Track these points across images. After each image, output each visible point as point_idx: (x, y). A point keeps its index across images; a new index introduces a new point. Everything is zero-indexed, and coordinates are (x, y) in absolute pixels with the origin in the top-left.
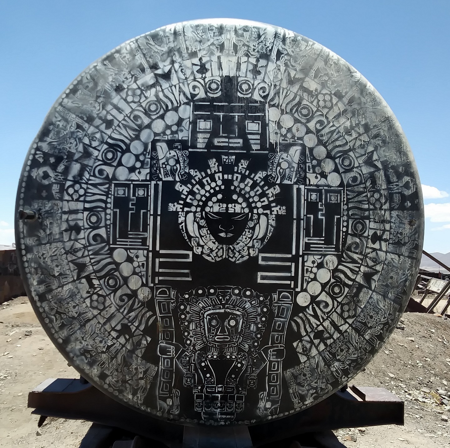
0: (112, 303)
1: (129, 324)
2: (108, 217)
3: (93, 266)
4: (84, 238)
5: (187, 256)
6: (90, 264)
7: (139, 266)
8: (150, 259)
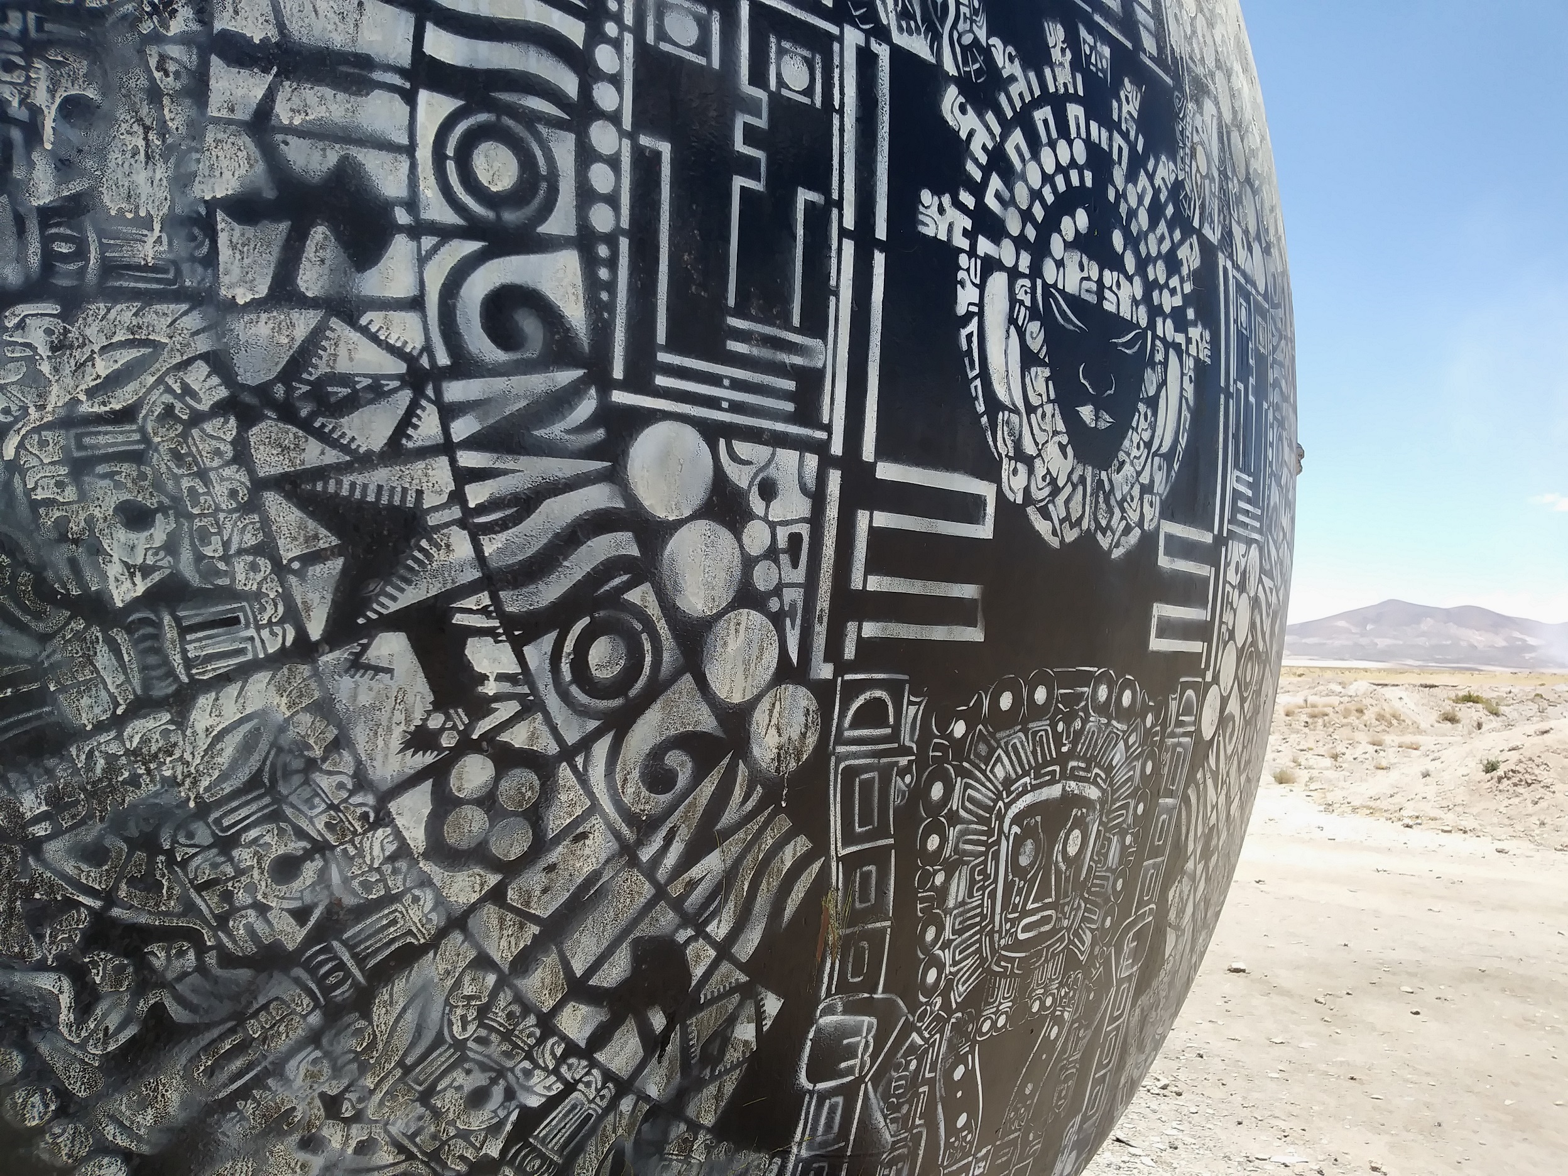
0: (594, 808)
1: (682, 936)
3: (476, 534)
4: (416, 303)
5: (969, 508)
6: (456, 512)
7: (772, 553)
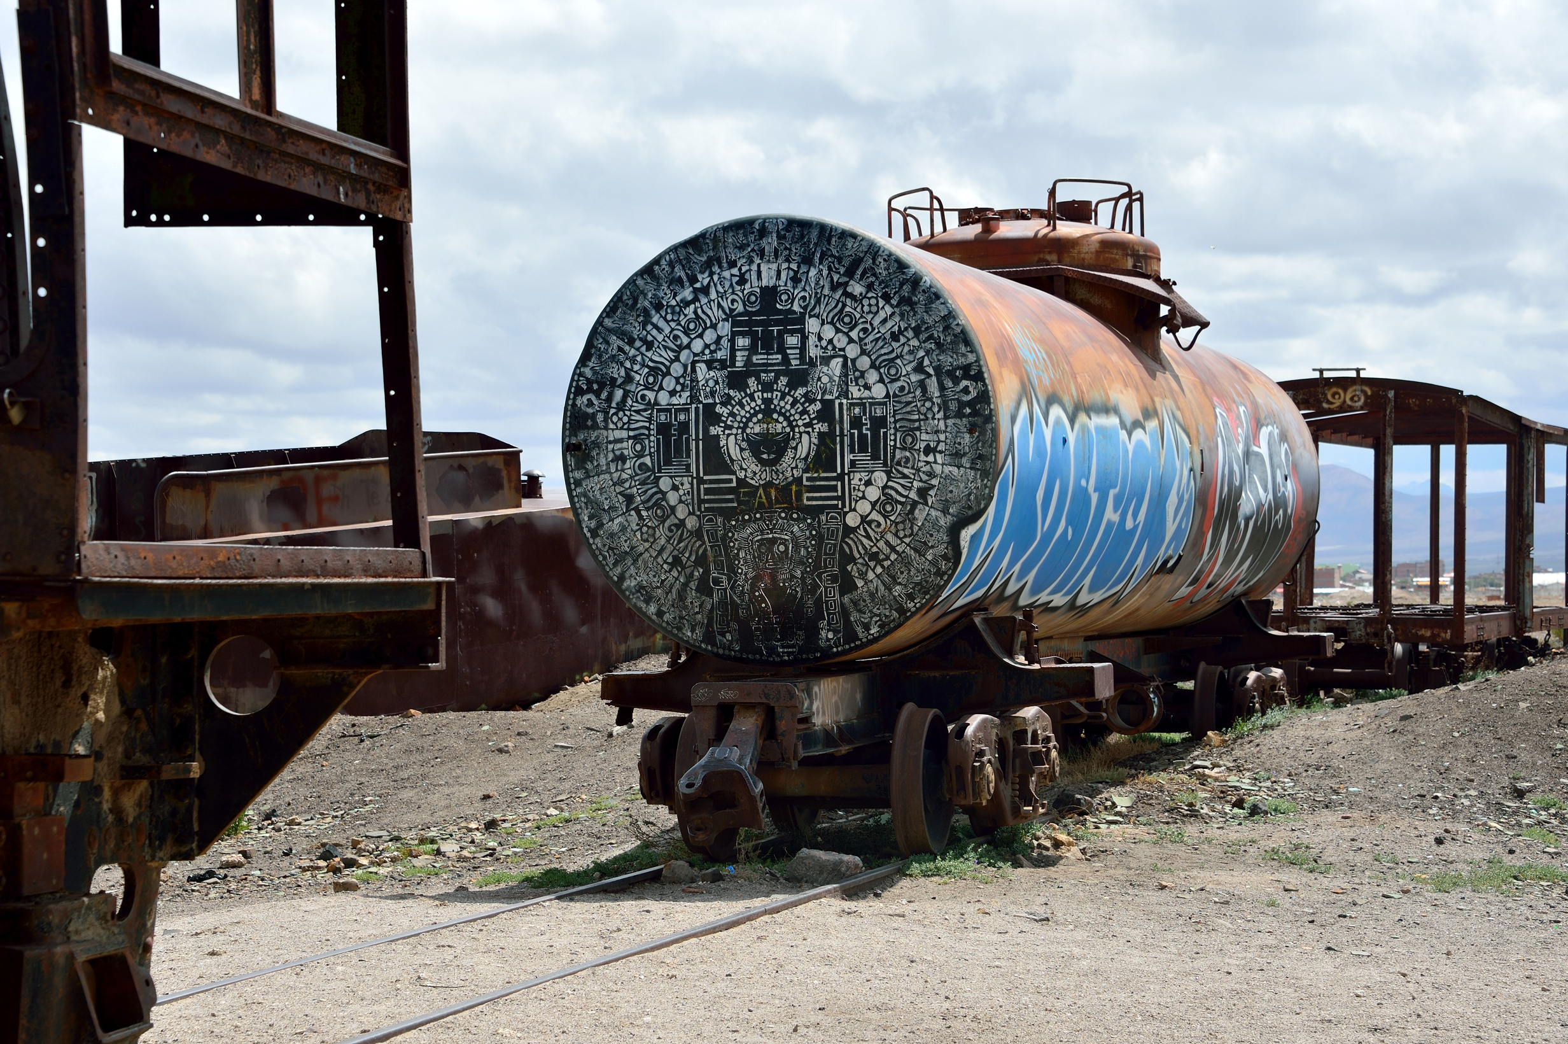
0: (662, 535)
1: (680, 556)
2: (652, 444)
3: (640, 497)
4: (630, 468)
5: (730, 481)
6: (638, 494)
7: (684, 494)
8: (695, 486)
